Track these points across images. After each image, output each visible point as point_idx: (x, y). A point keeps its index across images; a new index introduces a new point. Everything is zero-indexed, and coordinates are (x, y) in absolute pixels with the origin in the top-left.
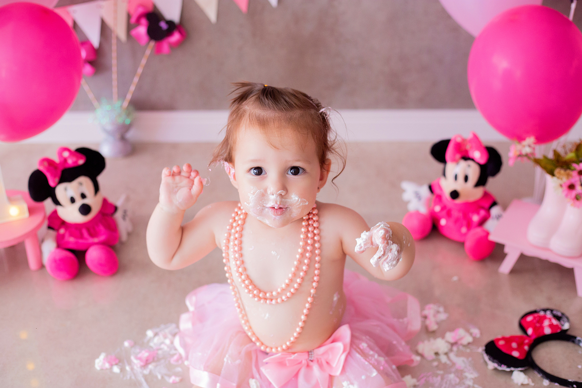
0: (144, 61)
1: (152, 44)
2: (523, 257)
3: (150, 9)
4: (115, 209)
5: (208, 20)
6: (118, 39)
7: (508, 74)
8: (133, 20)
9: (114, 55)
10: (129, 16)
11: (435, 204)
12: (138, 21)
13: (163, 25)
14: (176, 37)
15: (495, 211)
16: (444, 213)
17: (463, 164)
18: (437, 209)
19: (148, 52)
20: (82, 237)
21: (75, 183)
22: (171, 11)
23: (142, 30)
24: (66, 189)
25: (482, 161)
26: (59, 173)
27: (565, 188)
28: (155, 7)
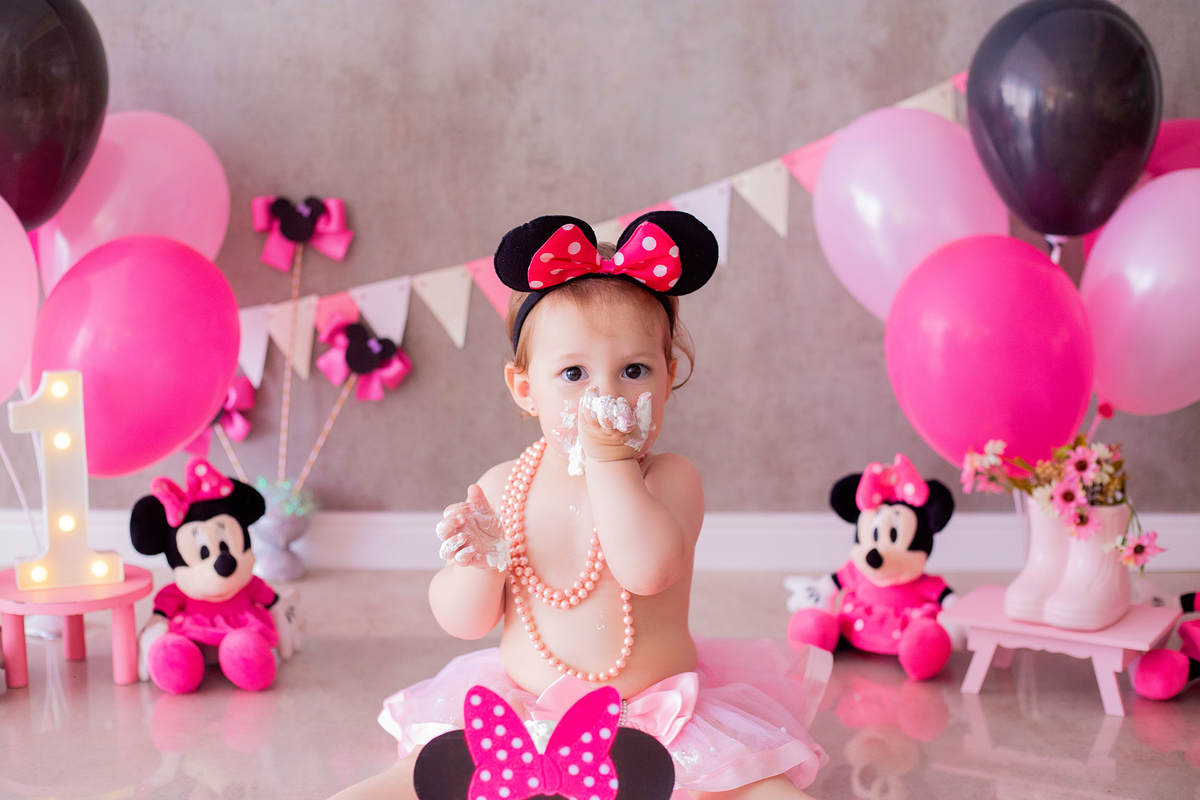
0: (336, 410)
1: (354, 379)
2: (1000, 651)
3: (353, 319)
4: (276, 598)
5: (451, 343)
6: (294, 372)
7: (951, 338)
8: (324, 335)
9: (286, 398)
10: (316, 332)
11: (845, 602)
12: (331, 340)
13: (374, 346)
14: (396, 367)
15: (948, 602)
16: (860, 610)
17: (886, 510)
18: (848, 608)
19: (345, 393)
20: (213, 625)
21: (212, 523)
22: (388, 324)
23: (336, 357)
24: (194, 533)
25: (918, 502)
26: (186, 506)
27: (1058, 498)
28: (361, 316)
